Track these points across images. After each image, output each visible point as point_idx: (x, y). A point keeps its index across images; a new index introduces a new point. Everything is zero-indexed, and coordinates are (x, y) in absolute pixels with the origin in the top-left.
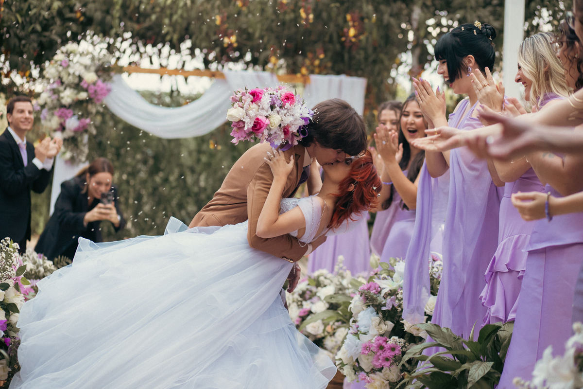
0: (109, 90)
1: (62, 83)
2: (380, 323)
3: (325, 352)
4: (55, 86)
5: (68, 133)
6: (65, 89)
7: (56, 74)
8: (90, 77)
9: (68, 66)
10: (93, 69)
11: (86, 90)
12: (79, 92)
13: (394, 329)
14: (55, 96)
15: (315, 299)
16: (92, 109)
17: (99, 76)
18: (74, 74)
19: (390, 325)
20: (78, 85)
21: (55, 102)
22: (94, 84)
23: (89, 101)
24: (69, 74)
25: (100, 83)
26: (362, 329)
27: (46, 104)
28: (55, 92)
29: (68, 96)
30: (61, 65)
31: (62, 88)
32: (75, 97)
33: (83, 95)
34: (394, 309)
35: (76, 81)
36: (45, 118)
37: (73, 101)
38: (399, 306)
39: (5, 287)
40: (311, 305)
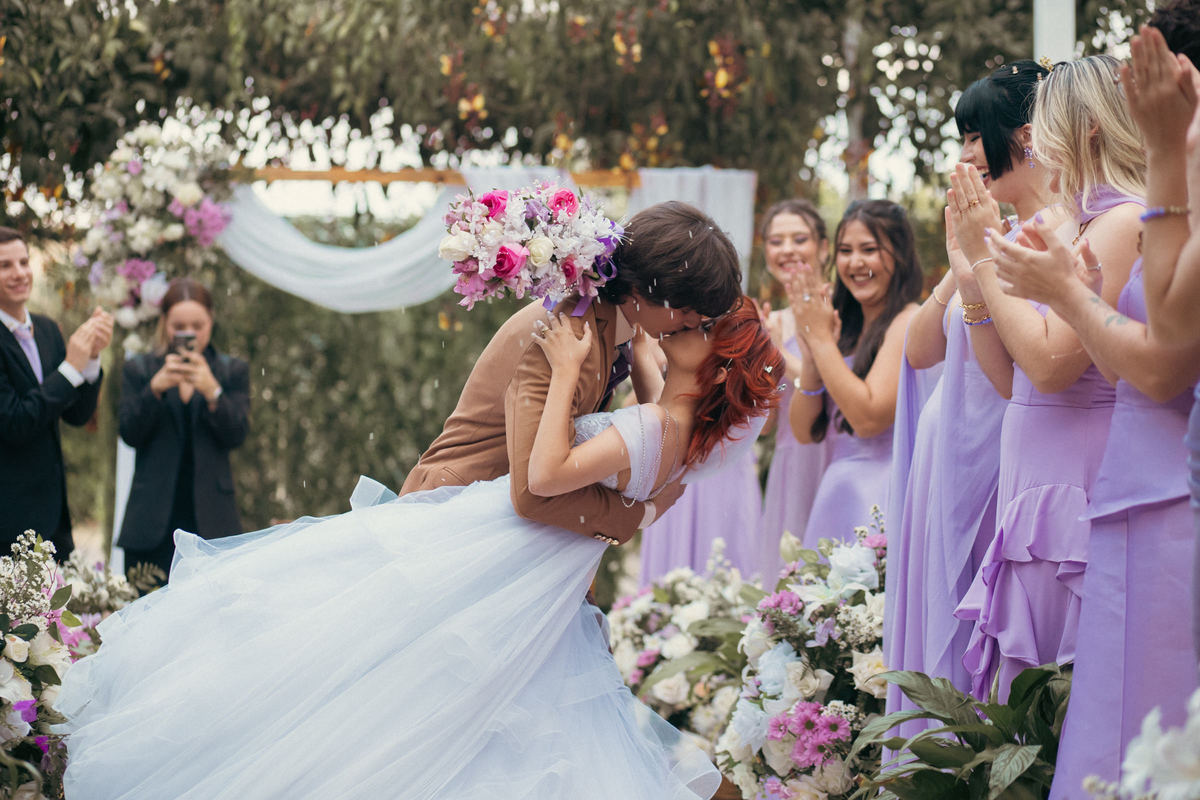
0: (227, 219)
1: (130, 208)
2: (804, 675)
3: (695, 738)
4: (117, 214)
5: (148, 310)
6: (137, 219)
7: (118, 190)
8: (188, 193)
9: (142, 172)
10: (193, 175)
11: (181, 221)
12: (165, 226)
13: (833, 685)
14: (118, 236)
15: (668, 630)
16: (195, 258)
17: (206, 191)
18: (153, 188)
19: (824, 678)
20: (163, 211)
21: (118, 247)
22: (197, 206)
23: (187, 241)
24: (144, 189)
25: (208, 204)
26: (769, 689)
27: (98, 251)
28: (117, 226)
29: (143, 234)
30: (126, 171)
31: (130, 218)
32: (158, 236)
33: (175, 231)
34: (832, 644)
35: (160, 202)
36: (98, 281)
37: (155, 244)
38: (843, 637)
39: (29, 633)
40: (661, 642)
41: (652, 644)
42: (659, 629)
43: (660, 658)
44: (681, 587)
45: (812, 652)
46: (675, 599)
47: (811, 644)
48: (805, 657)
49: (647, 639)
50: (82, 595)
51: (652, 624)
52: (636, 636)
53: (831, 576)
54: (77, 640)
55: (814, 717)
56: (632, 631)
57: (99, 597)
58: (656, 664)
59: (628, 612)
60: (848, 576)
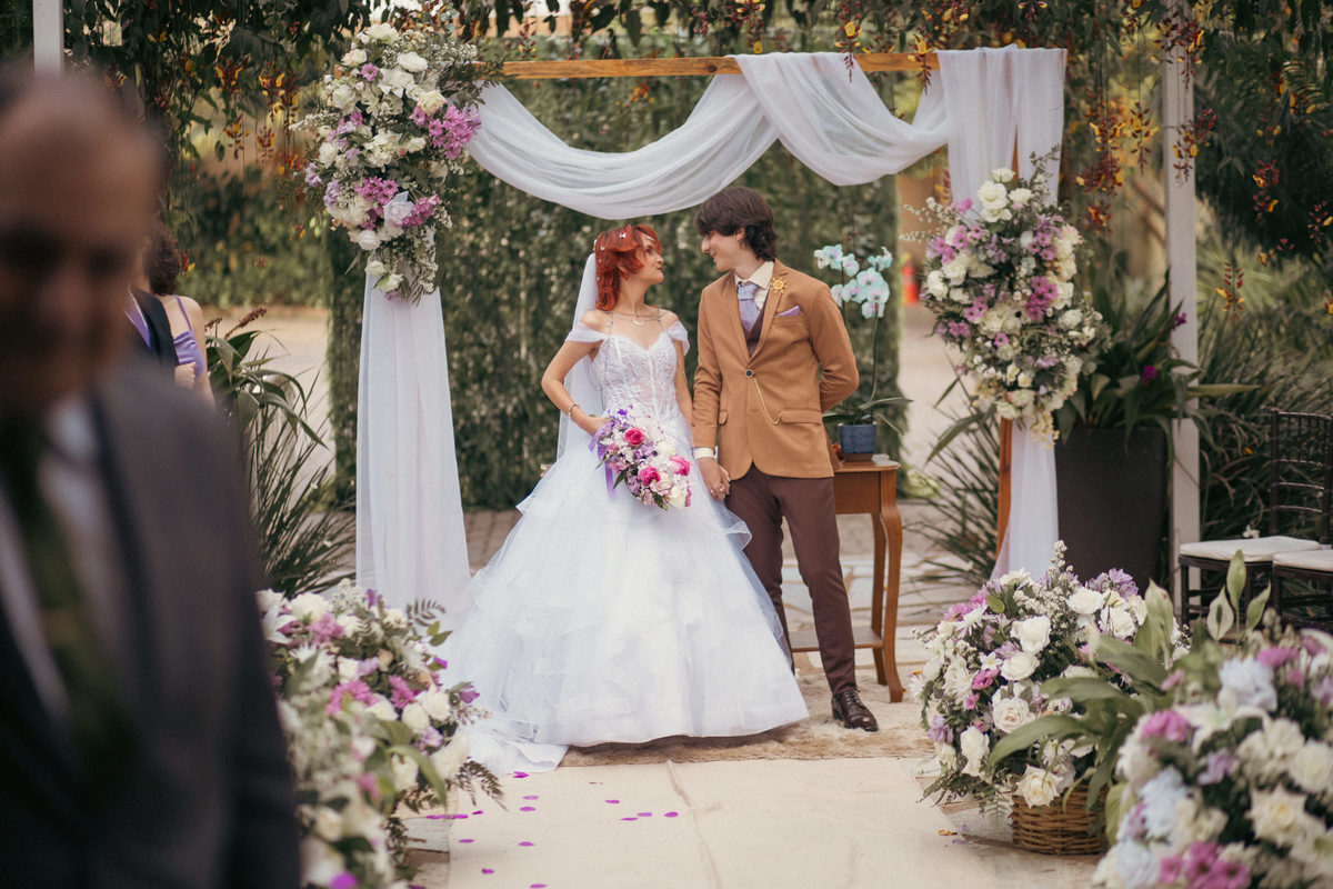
0: (474, 124)
1: (367, 117)
2: (1197, 816)
3: (1040, 773)
4: (350, 127)
5: (390, 232)
6: (375, 133)
7: (352, 98)
8: (429, 98)
9: (379, 77)
10: (434, 78)
11: (423, 131)
12: (406, 138)
13: (1228, 826)
14: (353, 152)
15: (1007, 647)
16: (440, 170)
17: (446, 94)
18: (391, 93)
19: (1216, 820)
20: (403, 119)
21: (354, 163)
22: (439, 115)
23: (429, 152)
24: (381, 97)
25: (452, 111)
26: (1155, 830)
27: (333, 168)
28: (351, 140)
29: (383, 147)
30: (360, 77)
31: (366, 130)
32: (397, 148)
33: (417, 143)
34: (1228, 780)
35: (398, 109)
36: (334, 202)
37: (395, 156)
38: (1240, 773)
39: (339, 804)
40: (999, 661)
41: (989, 663)
42: (996, 645)
43: (1000, 681)
44: (1019, 594)
45: (1207, 790)
46: (1014, 612)
47: (1205, 779)
48: (1198, 794)
49: (982, 657)
50: (356, 634)
51: (988, 639)
52: (969, 654)
53: (1223, 695)
54: (354, 690)
55: (1210, 860)
56: (966, 649)
57: (374, 636)
58: (995, 687)
59: (959, 625)
60: (1241, 697)
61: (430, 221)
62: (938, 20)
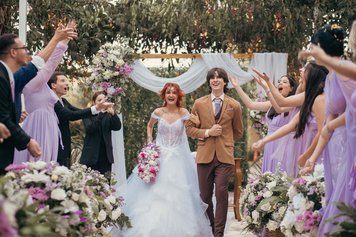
0: (132, 69)
1: (104, 66)
2: (306, 202)
3: (273, 222)
4: (99, 68)
5: (109, 96)
6: (106, 70)
7: (100, 62)
8: (120, 62)
9: (107, 56)
10: (122, 57)
11: (119, 71)
12: (114, 72)
13: (315, 206)
14: (100, 75)
15: (265, 189)
16: (122, 81)
17: (125, 61)
18: (110, 60)
19: (312, 204)
20: (113, 67)
21: (100, 78)
22: (123, 66)
23: (120, 76)
24: (108, 61)
25: (126, 65)
26: (296, 207)
27: (94, 79)
28: (99, 72)
29: (108, 74)
30: (102, 56)
31: (104, 70)
32: (112, 75)
33: (117, 73)
34: (315, 194)
35: (112, 65)
36: (94, 88)
37: (111, 77)
38: (318, 191)
39: (79, 192)
40: (263, 193)
41: (260, 194)
43: (262, 198)
44: (268, 177)
45: (309, 196)
46: (266, 181)
47: (309, 194)
48: (307, 198)
49: (258, 192)
50: (91, 180)
51: (260, 188)
52: (255, 191)
53: (315, 173)
55: (310, 216)
56: (254, 190)
58: (261, 200)
59: (252, 184)
60: (319, 173)
61: (119, 95)
62: (254, 46)
